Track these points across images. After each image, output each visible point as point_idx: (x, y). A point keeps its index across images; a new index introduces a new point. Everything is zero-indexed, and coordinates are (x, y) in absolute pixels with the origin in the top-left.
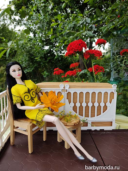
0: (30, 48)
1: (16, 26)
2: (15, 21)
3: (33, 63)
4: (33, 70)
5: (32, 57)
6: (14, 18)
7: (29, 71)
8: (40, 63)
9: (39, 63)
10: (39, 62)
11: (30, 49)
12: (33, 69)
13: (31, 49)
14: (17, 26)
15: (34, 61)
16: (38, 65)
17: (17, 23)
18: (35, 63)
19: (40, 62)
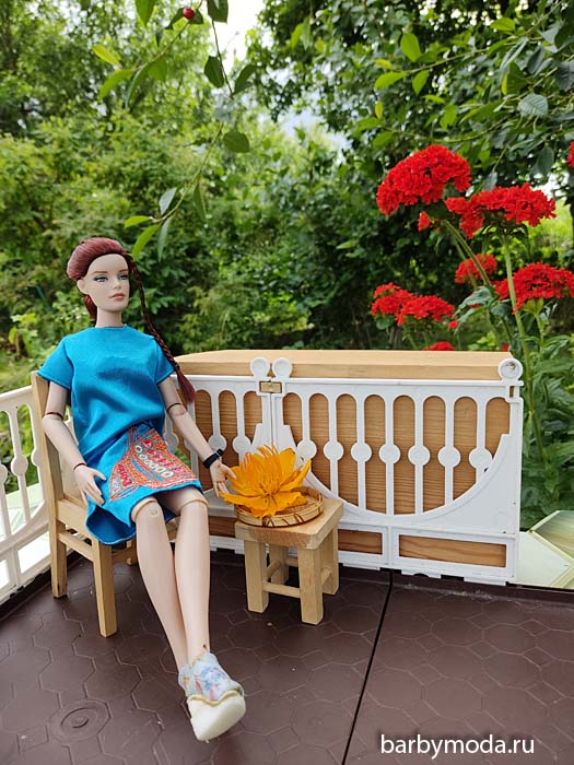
0: (327, 203)
1: (278, 112)
2: (276, 93)
3: (337, 265)
4: (333, 300)
5: (329, 244)
6: (271, 80)
7: (318, 302)
8: (365, 268)
9: (359, 266)
10: (360, 262)
11: (325, 206)
12: (336, 297)
13: (327, 209)
14: (282, 111)
15: (340, 258)
16: (357, 274)
17: (283, 100)
18: (344, 268)
19: (365, 262)
